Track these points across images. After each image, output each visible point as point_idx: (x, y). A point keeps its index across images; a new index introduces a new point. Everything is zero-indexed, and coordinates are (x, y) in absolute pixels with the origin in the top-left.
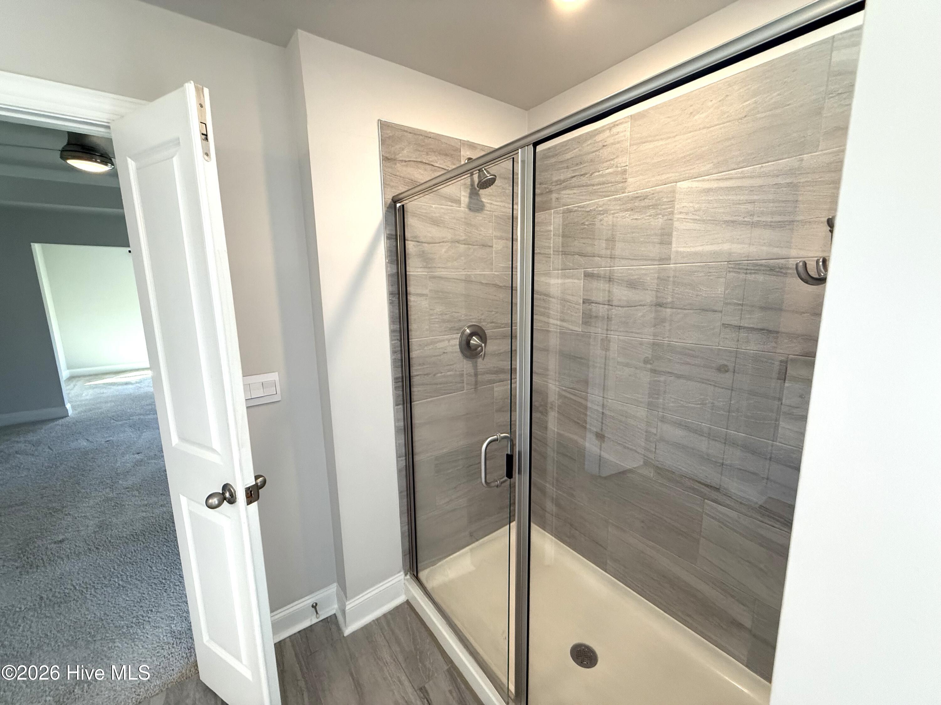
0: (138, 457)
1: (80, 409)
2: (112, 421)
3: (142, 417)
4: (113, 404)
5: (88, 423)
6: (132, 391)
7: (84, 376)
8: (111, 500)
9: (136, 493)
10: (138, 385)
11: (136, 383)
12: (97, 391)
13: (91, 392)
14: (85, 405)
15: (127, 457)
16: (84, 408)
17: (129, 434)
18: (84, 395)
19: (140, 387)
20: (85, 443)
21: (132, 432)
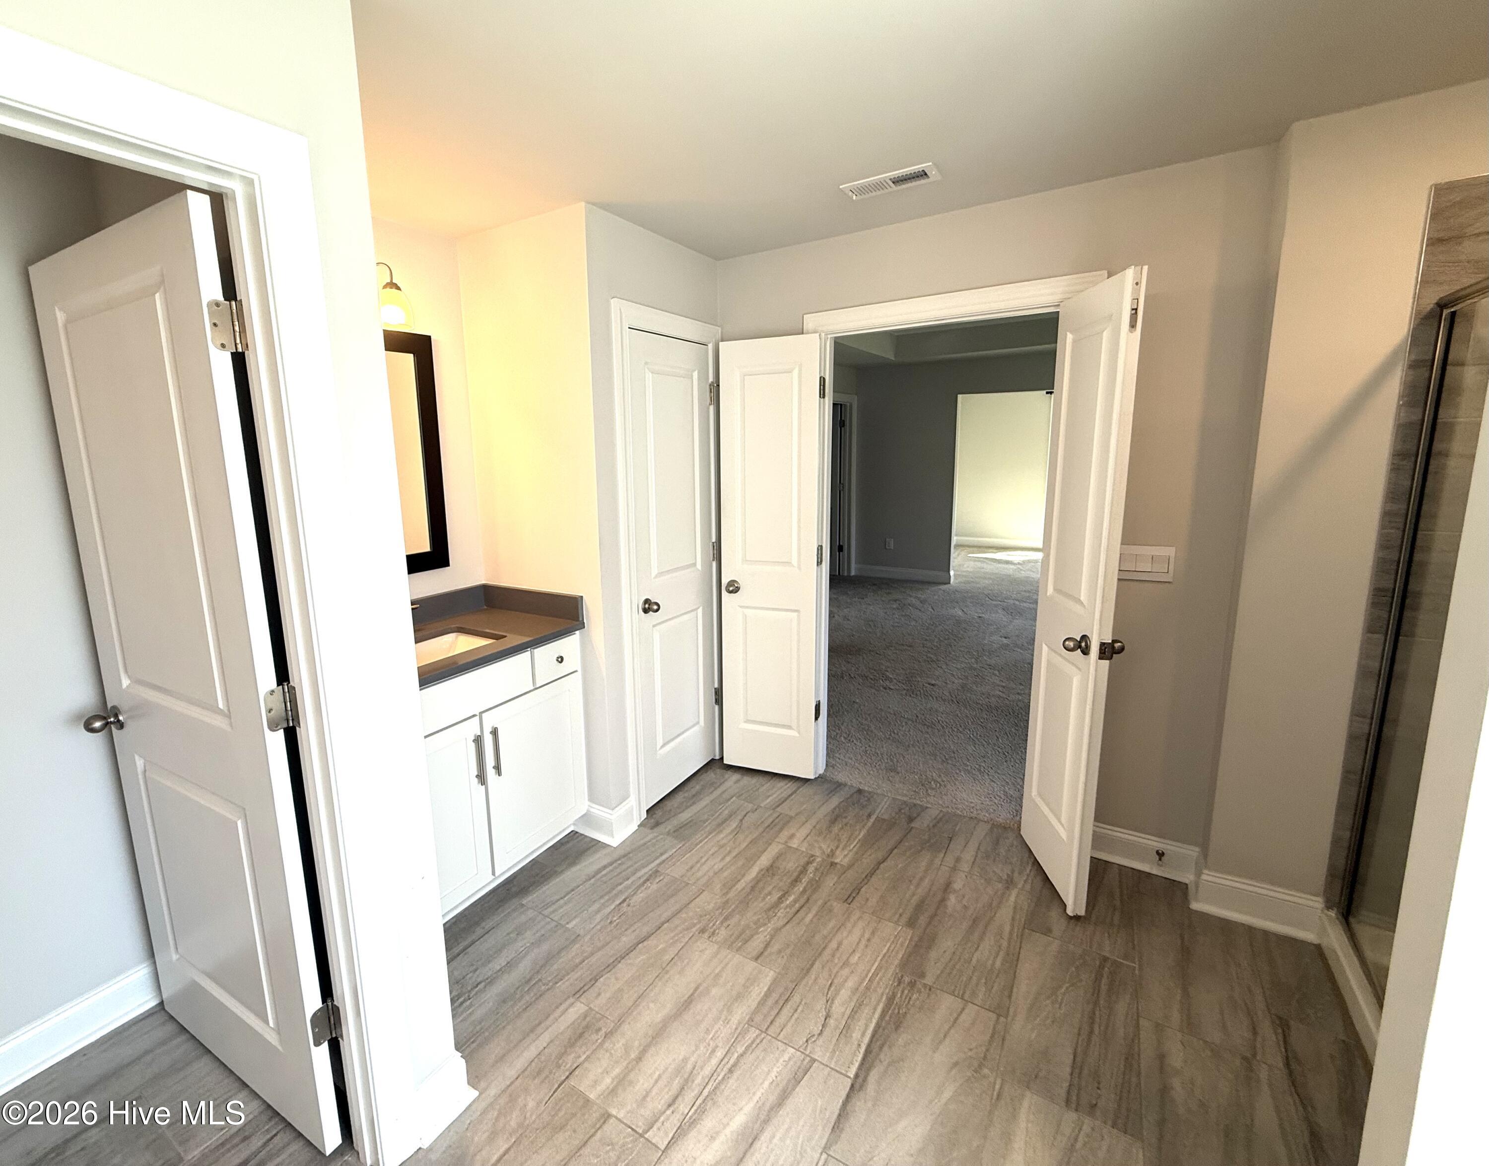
0: (1005, 641)
1: (960, 580)
2: (987, 599)
3: (1017, 603)
4: (991, 581)
5: (966, 595)
6: (1011, 572)
7: (969, 546)
8: (975, 669)
9: (997, 672)
10: (1019, 566)
11: (1019, 564)
12: (979, 564)
13: (972, 563)
14: (965, 576)
15: (994, 638)
16: (964, 579)
17: (1000, 616)
18: (965, 566)
19: (1021, 570)
20: (960, 613)
21: (1004, 615)
